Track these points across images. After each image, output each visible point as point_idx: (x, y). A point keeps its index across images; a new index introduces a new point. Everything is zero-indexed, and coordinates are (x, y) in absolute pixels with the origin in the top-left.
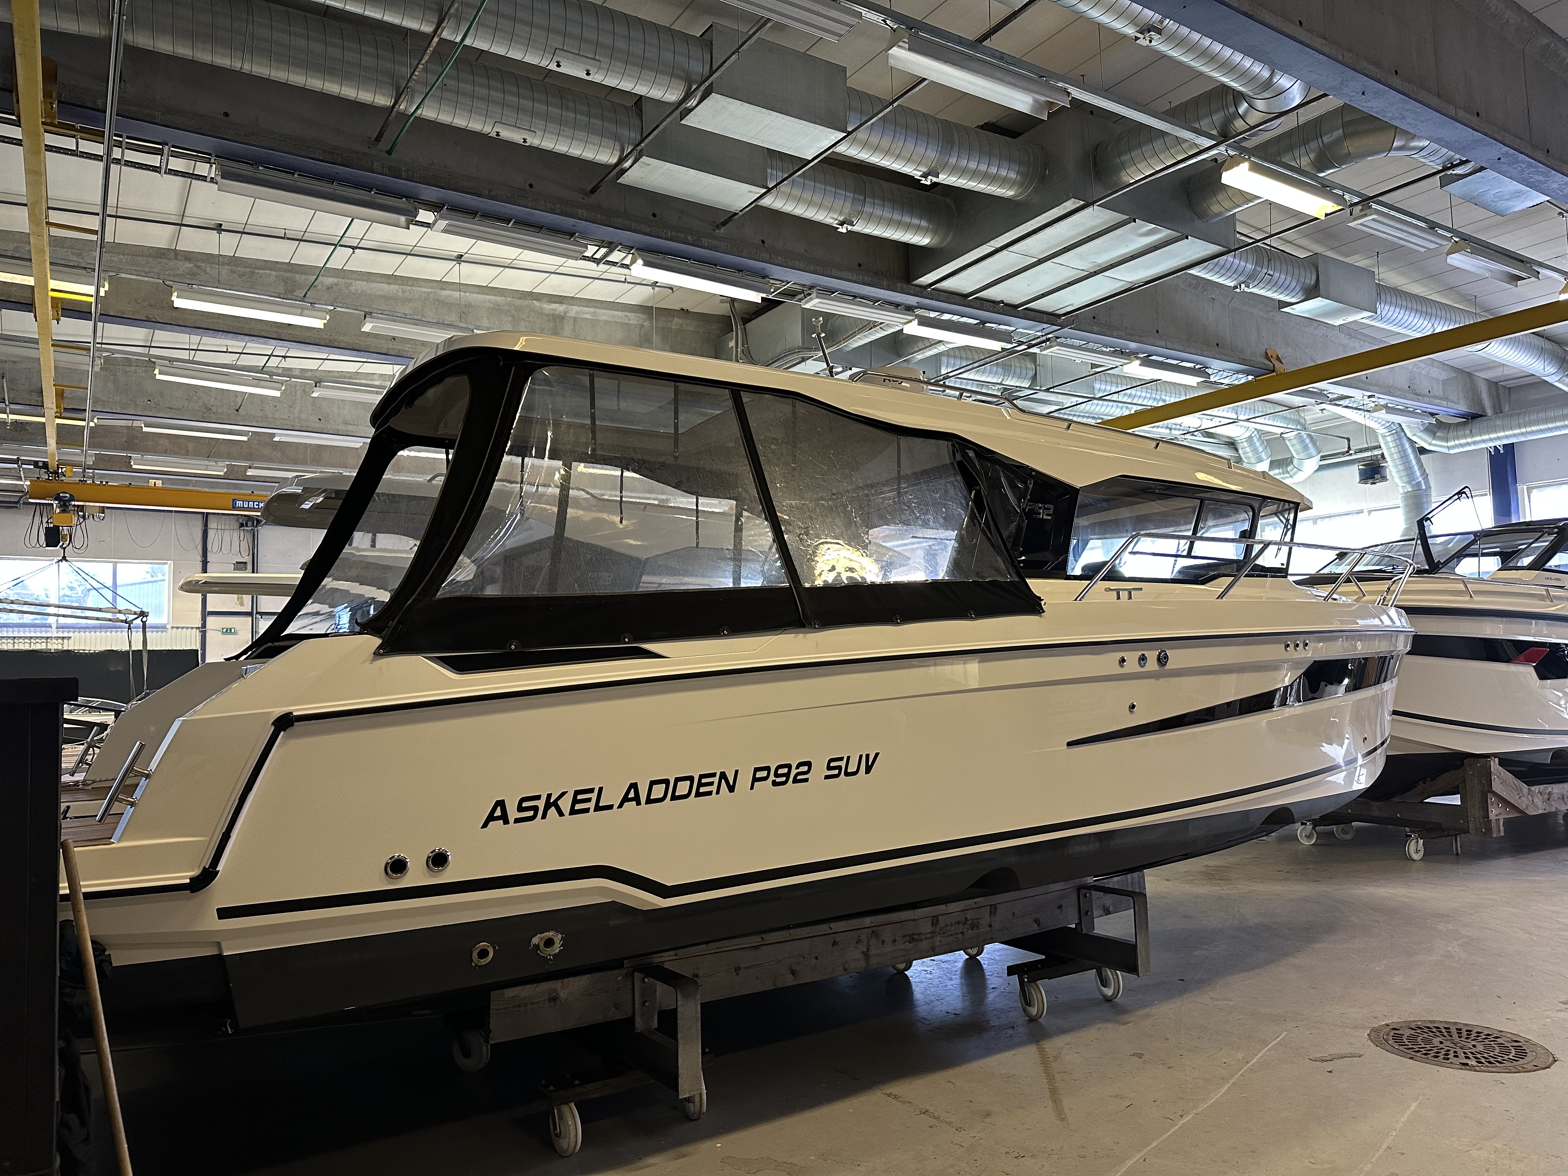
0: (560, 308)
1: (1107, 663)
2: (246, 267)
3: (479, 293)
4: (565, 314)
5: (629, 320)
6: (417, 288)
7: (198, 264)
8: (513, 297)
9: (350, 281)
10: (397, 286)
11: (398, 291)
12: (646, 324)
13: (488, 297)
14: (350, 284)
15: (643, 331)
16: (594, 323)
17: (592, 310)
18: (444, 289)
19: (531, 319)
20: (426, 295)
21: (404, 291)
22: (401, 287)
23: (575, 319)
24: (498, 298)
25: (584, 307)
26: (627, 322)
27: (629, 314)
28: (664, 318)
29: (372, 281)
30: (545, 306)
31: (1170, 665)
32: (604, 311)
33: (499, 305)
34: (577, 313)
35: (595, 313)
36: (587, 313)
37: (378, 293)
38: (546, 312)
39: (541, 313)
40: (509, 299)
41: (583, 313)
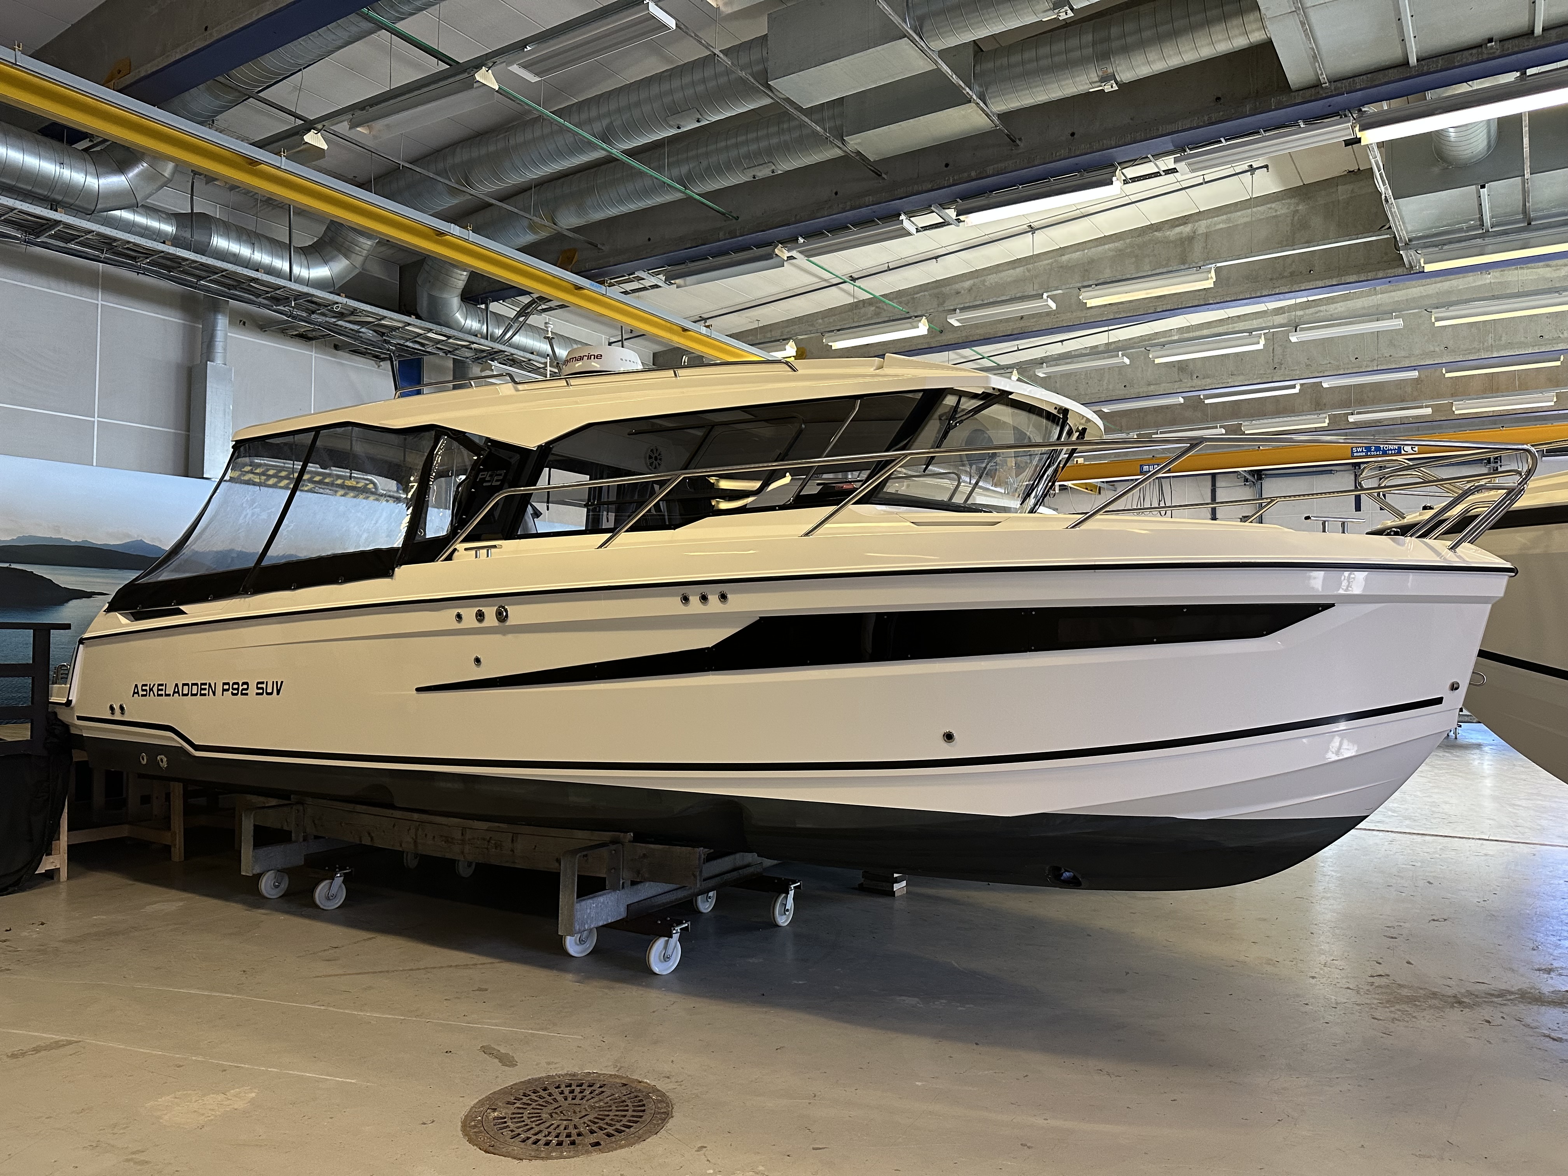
0: (1186, 229)
1: (445, 618)
2: (908, 295)
3: (1097, 246)
4: (1194, 232)
5: (1276, 211)
6: (1041, 263)
7: (877, 305)
8: (1132, 237)
9: (983, 278)
10: (1022, 268)
11: (1024, 272)
12: (1300, 207)
13: (1107, 247)
14: (984, 280)
15: (1296, 218)
16: (1230, 232)
17: (1224, 217)
18: (1064, 255)
19: (1156, 252)
20: (1049, 267)
21: (1029, 271)
22: (1025, 267)
23: (1207, 235)
24: (1116, 244)
25: (1214, 217)
26: (1274, 214)
27: (1273, 205)
28: (1323, 193)
29: (1000, 272)
30: (1168, 233)
31: (511, 622)
32: (1239, 214)
33: (1120, 250)
34: (1207, 227)
35: (1229, 220)
36: (1220, 223)
37: (1009, 280)
38: (1172, 238)
39: (1167, 242)
40: (1128, 241)
41: (1215, 224)
